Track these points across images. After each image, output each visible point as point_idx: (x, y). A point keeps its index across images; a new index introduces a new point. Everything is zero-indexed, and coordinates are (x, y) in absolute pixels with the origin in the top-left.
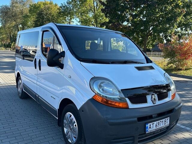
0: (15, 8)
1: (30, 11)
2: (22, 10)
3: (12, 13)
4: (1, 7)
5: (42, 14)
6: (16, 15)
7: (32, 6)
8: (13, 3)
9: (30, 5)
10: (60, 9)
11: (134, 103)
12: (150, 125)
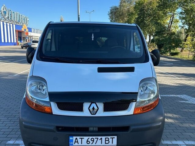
0: (122, 8)
1: (135, 8)
2: (129, 8)
3: (120, 12)
4: (111, 8)
5: (143, 10)
6: (123, 14)
7: (137, 3)
8: (121, 3)
9: (136, 2)
10: (159, 3)
11: (62, 110)
12: (76, 139)
